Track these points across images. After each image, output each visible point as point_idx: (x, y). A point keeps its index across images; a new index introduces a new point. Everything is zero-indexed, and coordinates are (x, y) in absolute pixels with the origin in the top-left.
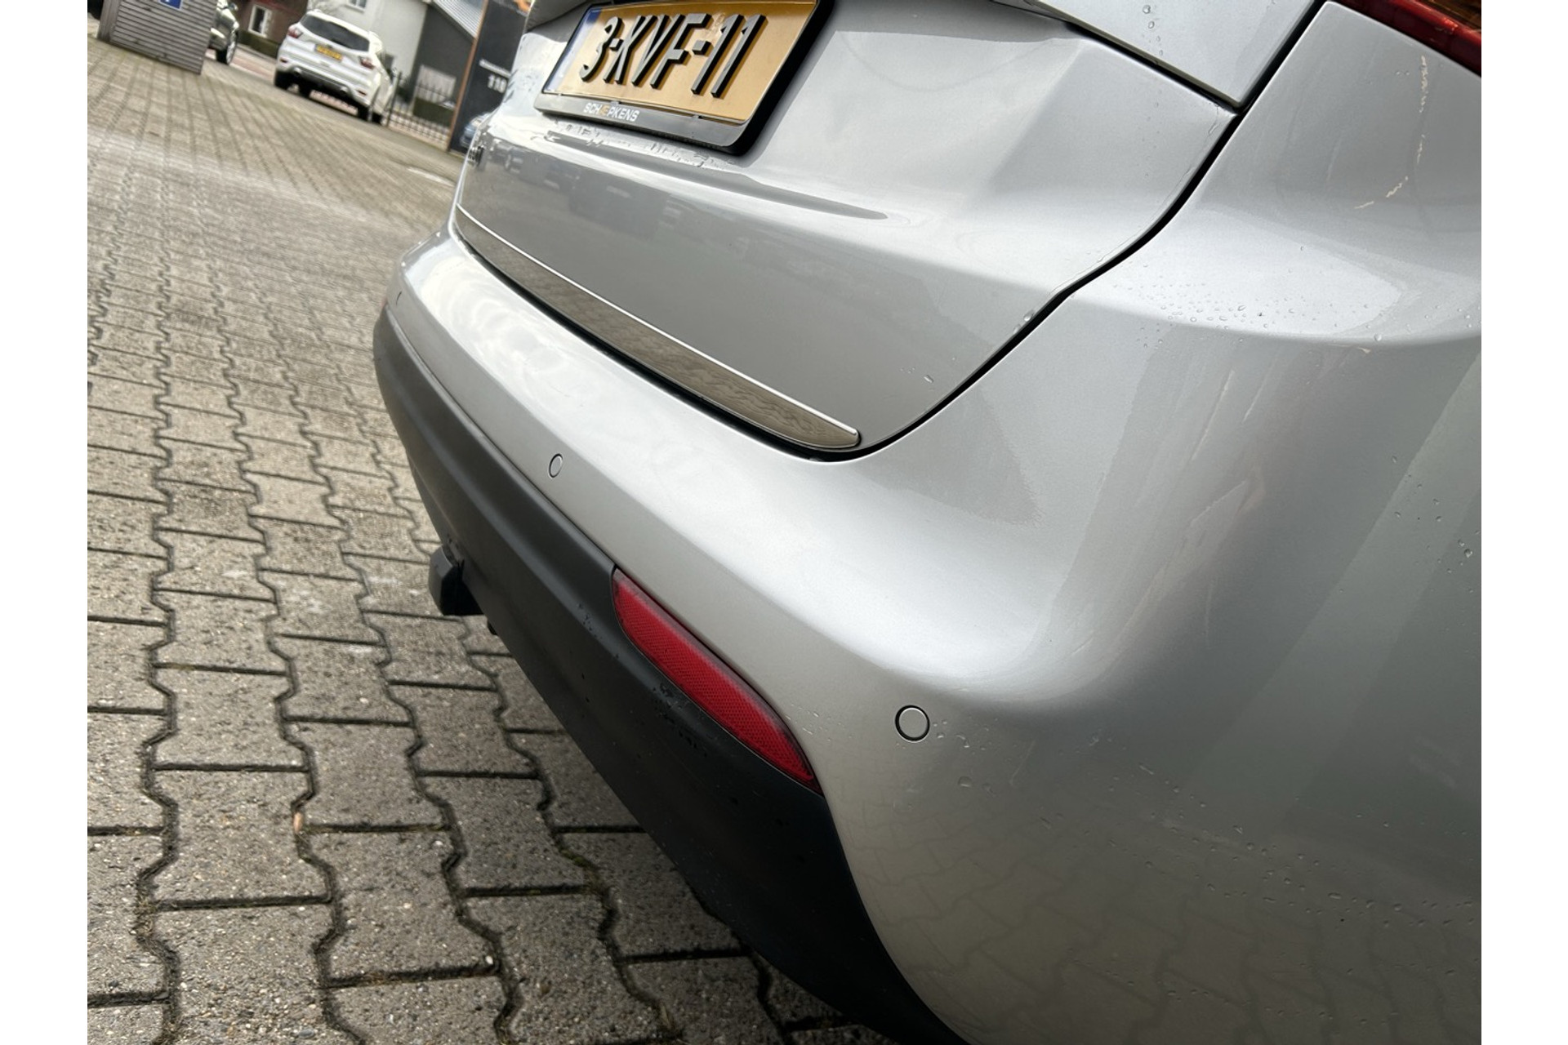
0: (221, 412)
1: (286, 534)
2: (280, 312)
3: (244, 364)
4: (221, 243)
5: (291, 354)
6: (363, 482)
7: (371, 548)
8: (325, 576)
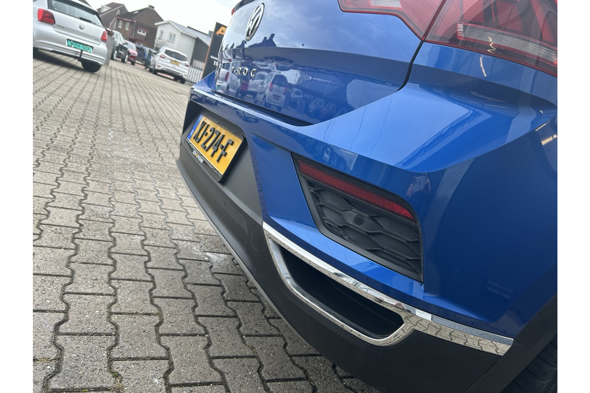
0: (50, 184)
1: (52, 231)
2: (99, 146)
3: (71, 165)
4: (87, 122)
5: (95, 161)
6: (99, 210)
7: (88, 236)
8: (60, 248)
